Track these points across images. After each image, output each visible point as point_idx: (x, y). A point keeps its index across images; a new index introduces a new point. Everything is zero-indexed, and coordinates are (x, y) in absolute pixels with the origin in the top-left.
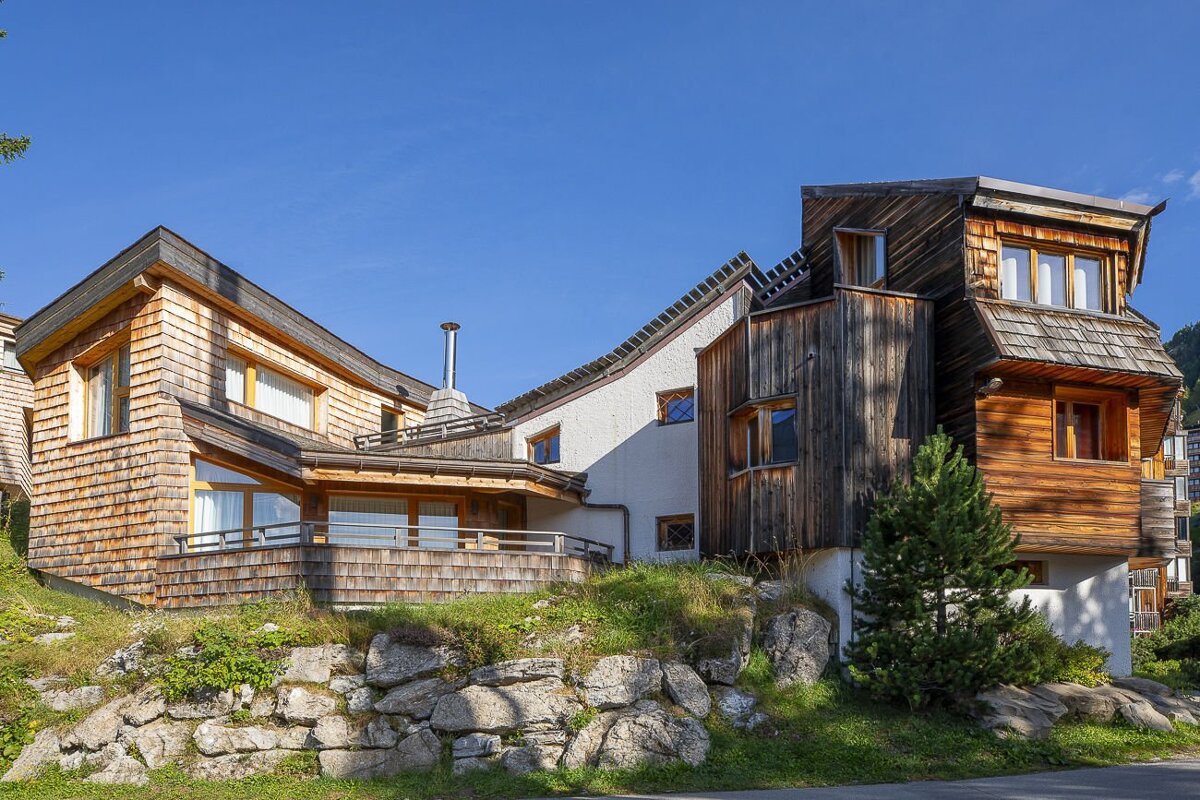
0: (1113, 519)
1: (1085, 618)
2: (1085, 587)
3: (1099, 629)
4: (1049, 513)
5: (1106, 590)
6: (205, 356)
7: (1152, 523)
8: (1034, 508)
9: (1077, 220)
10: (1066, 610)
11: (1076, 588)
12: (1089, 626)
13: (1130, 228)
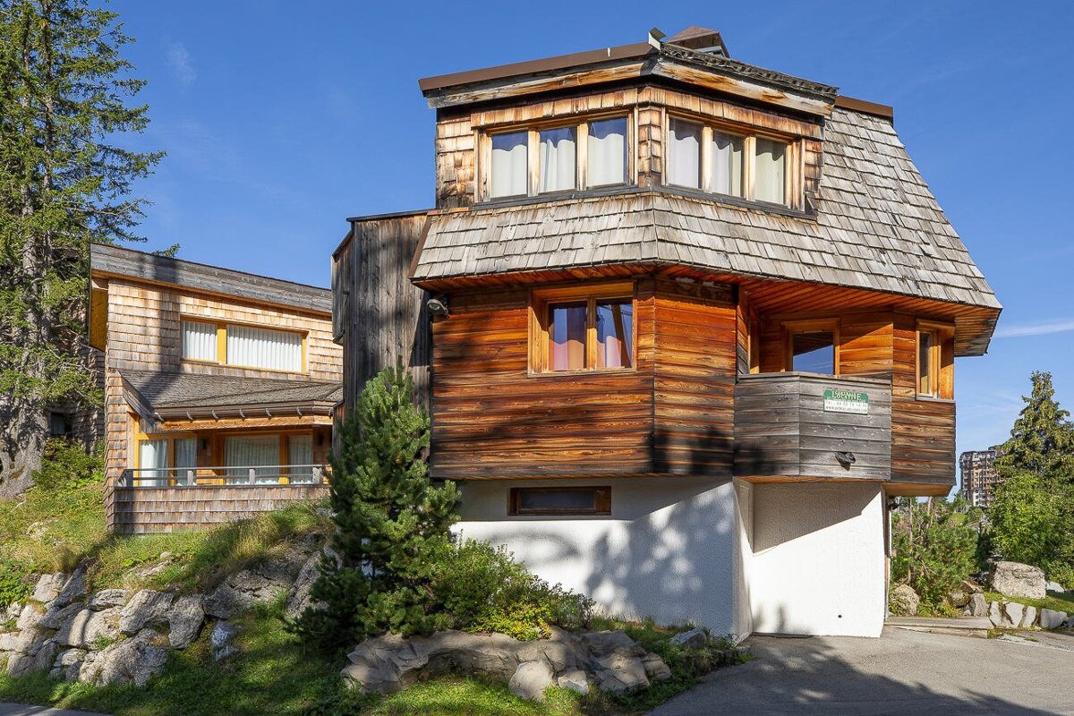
0: (611, 439)
1: (660, 553)
2: (660, 516)
3: (681, 566)
4: (519, 438)
5: (694, 518)
6: (154, 331)
7: (763, 430)
8: (498, 434)
9: (558, 87)
10: (632, 544)
11: (648, 518)
12: (667, 563)
13: (638, 73)
